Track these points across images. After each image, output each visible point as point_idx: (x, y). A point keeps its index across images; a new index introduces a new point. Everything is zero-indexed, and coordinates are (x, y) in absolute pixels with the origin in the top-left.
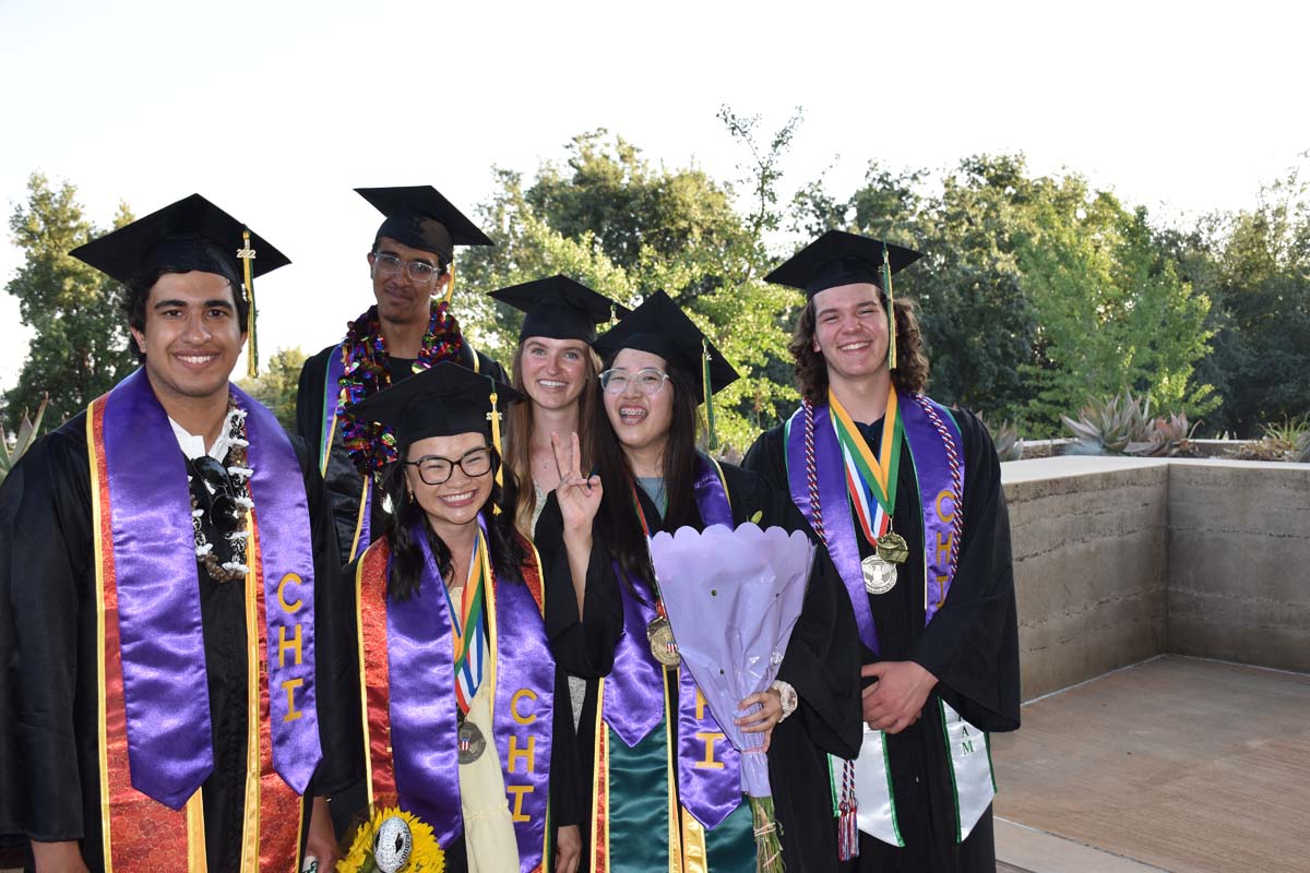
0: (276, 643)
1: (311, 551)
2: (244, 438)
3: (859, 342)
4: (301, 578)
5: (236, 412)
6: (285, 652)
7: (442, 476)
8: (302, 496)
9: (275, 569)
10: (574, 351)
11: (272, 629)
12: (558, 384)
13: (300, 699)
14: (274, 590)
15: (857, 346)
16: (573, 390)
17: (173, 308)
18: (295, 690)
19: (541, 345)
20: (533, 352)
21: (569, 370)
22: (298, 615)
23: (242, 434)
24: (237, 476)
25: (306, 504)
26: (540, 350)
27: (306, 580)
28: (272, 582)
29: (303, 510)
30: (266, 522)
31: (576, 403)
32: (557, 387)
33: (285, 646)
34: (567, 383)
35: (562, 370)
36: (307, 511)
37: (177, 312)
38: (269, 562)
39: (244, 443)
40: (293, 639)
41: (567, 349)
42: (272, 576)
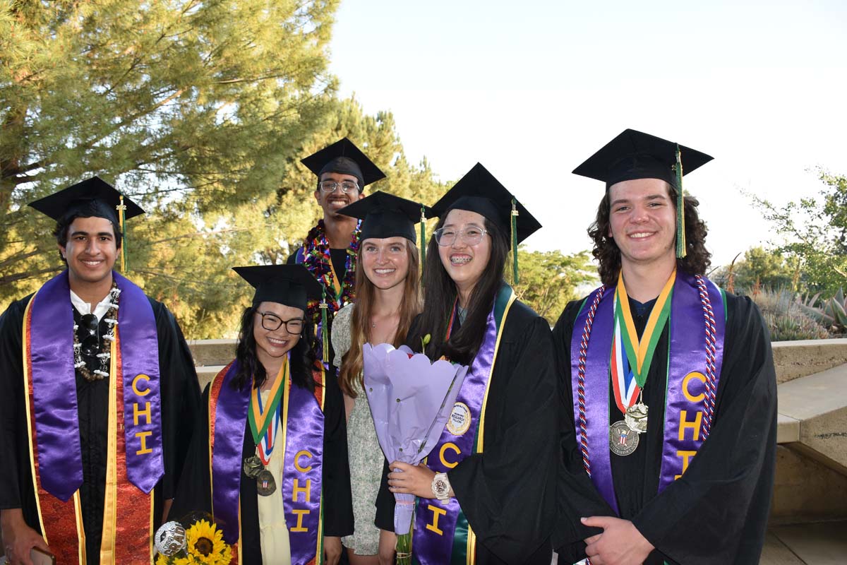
0: (131, 412)
1: (158, 362)
2: (117, 304)
3: (645, 232)
4: (149, 376)
5: (114, 290)
6: (139, 417)
7: (274, 326)
8: (153, 332)
9: (131, 372)
10: (397, 245)
11: (128, 405)
12: (388, 271)
13: (151, 443)
14: (130, 384)
15: (643, 235)
16: (400, 274)
17: (81, 236)
18: (147, 437)
19: (372, 244)
20: (368, 249)
21: (396, 260)
22: (147, 397)
23: (115, 301)
24: (108, 324)
25: (156, 336)
26: (372, 247)
27: (152, 378)
28: (128, 379)
29: (153, 340)
30: (126, 347)
31: (403, 283)
32: (387, 273)
33: (137, 414)
34: (395, 269)
35: (390, 260)
36: (157, 340)
37: (83, 237)
38: (126, 368)
39: (117, 307)
40: (145, 410)
41: (391, 244)
42: (127, 376)
